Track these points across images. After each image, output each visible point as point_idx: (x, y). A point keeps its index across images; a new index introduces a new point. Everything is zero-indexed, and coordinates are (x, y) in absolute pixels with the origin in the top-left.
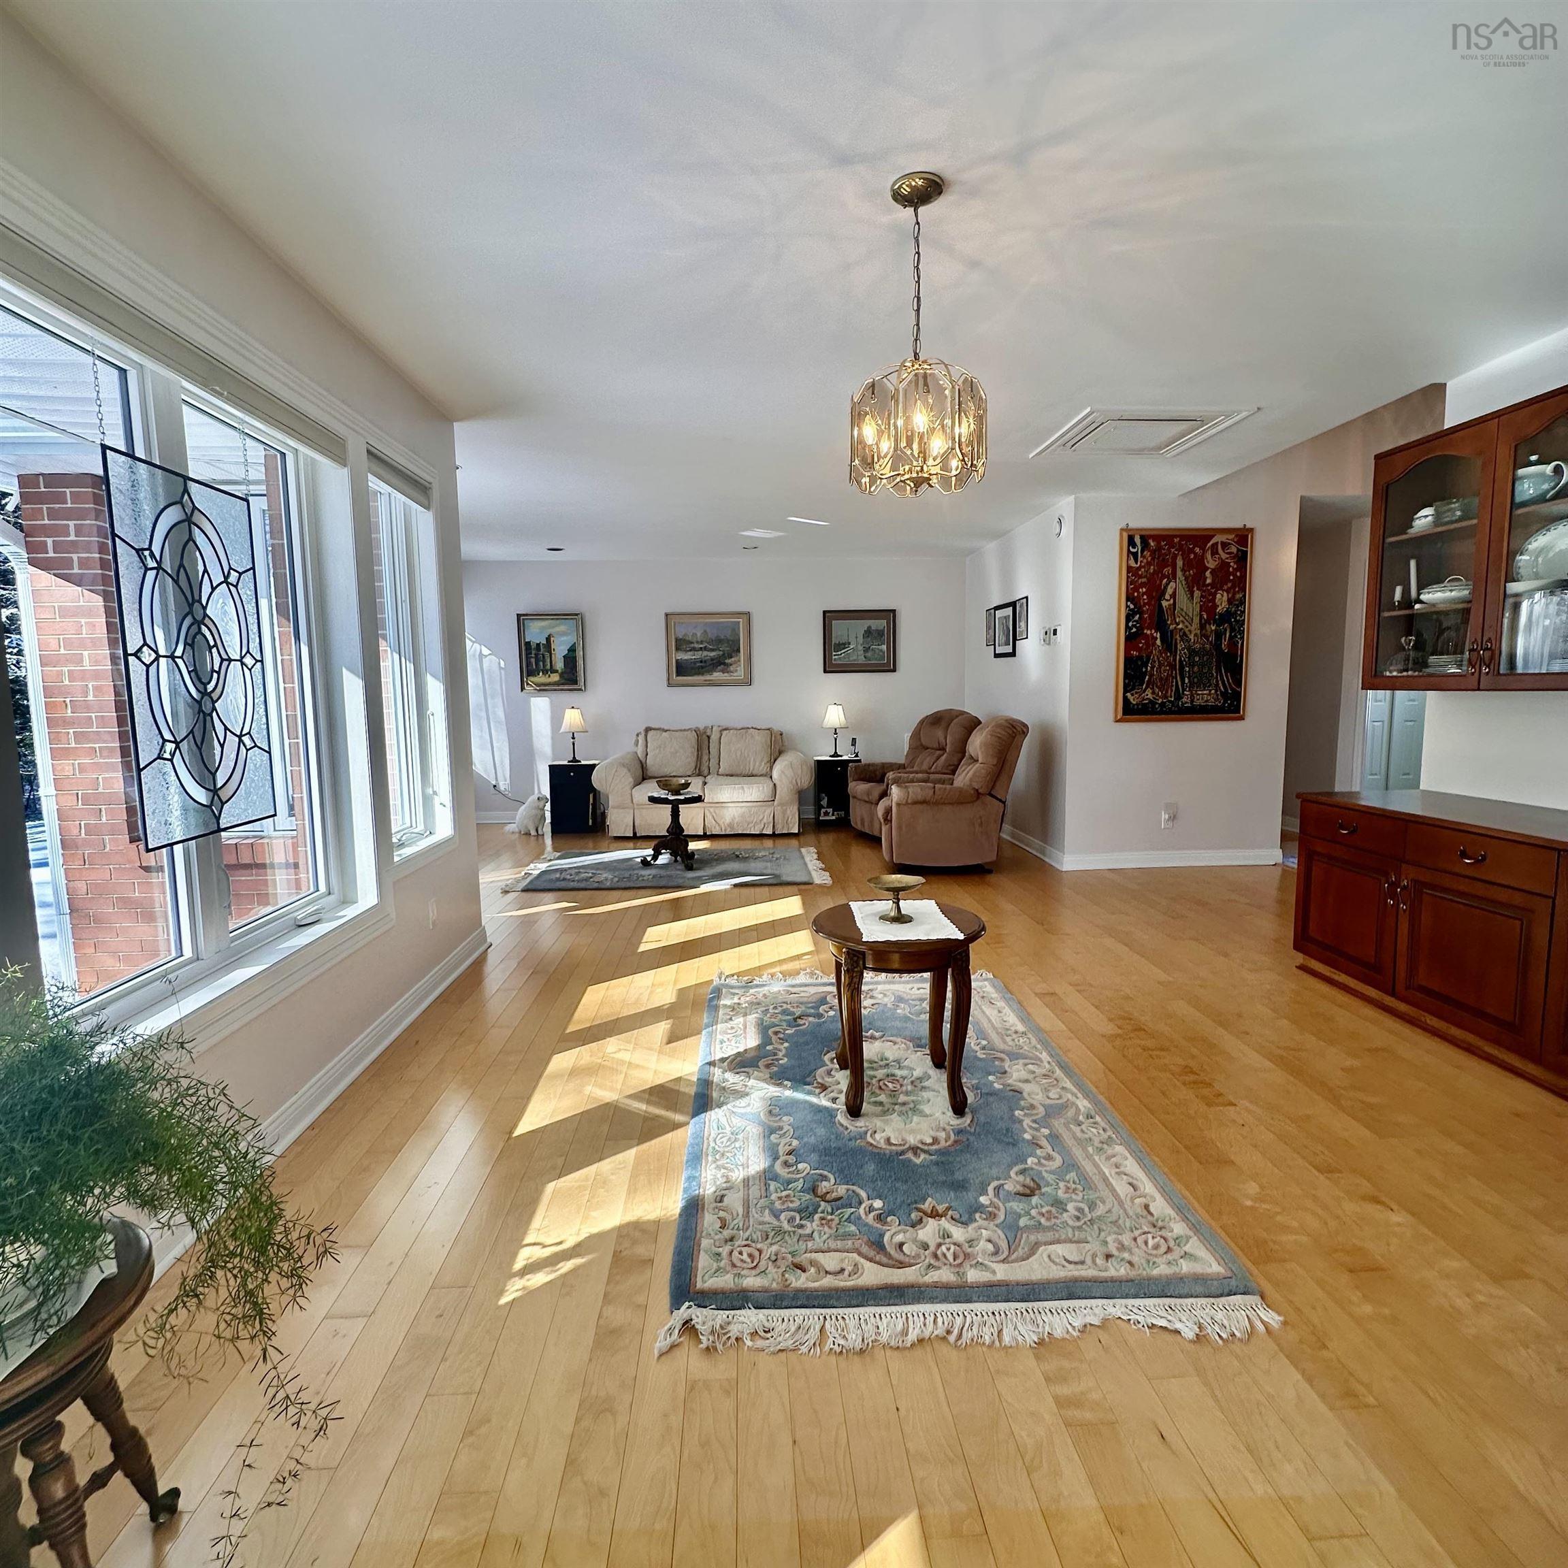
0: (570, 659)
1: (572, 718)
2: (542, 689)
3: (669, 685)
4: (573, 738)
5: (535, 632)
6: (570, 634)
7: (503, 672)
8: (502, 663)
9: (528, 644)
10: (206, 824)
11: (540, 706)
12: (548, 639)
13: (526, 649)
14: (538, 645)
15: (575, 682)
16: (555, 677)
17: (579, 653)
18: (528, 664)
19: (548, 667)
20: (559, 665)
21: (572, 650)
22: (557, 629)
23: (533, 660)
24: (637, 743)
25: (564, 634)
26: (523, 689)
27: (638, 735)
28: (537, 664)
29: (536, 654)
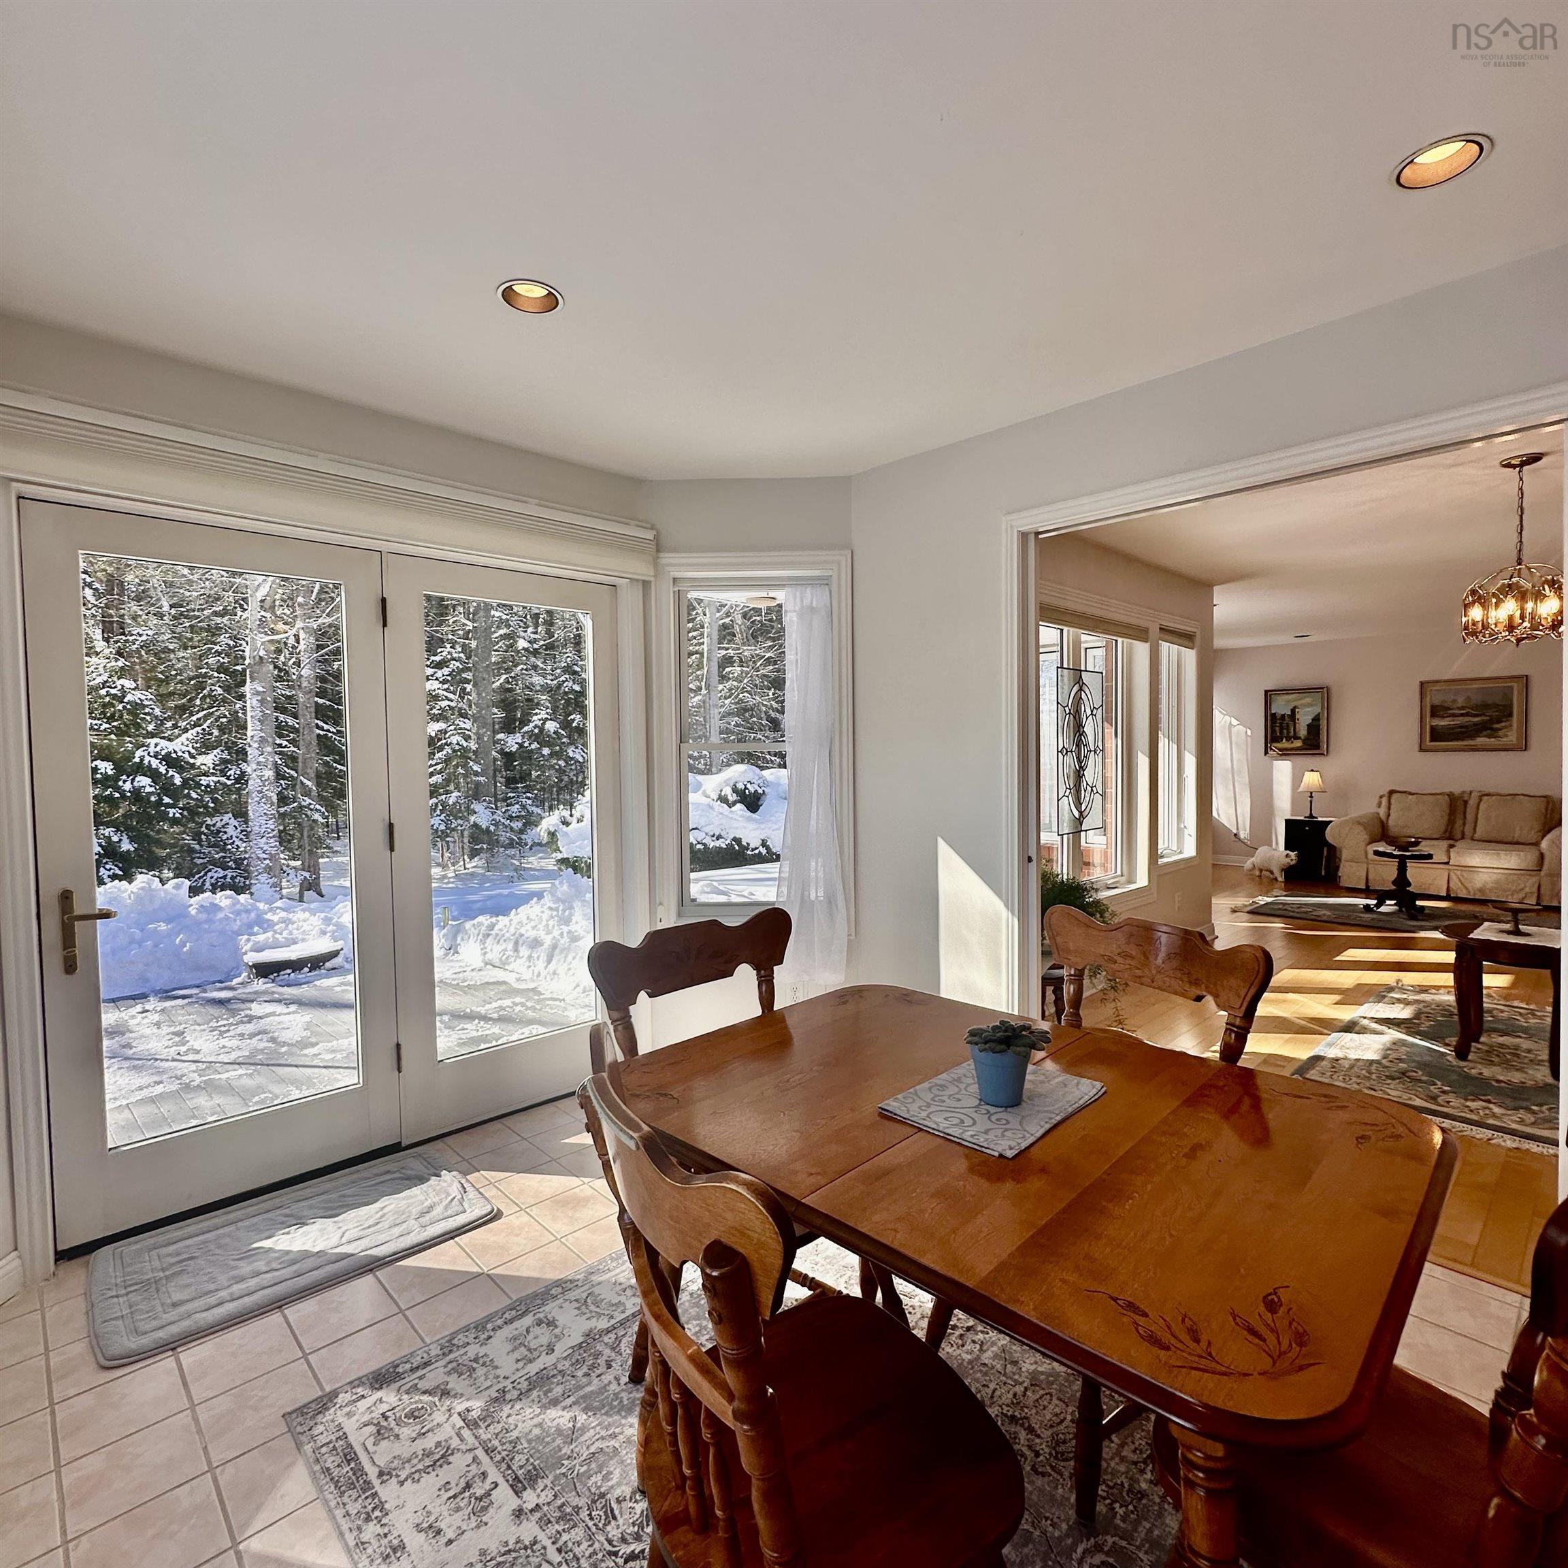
0: (1314, 727)
1: (1312, 779)
2: (1285, 754)
3: (1421, 750)
4: (1311, 797)
5: (1281, 707)
6: (1315, 705)
7: (1249, 739)
8: (1249, 732)
9: (1273, 715)
10: (1077, 827)
11: (1283, 769)
12: (1293, 711)
13: (1271, 720)
14: (1283, 716)
15: (1318, 747)
17: (1324, 723)
18: (1273, 731)
20: (1303, 732)
21: (1317, 719)
22: (1303, 701)
23: (1277, 729)
24: (1379, 805)
25: (1310, 705)
26: (1266, 753)
27: (1381, 797)
28: (1281, 732)
29: (1281, 724)
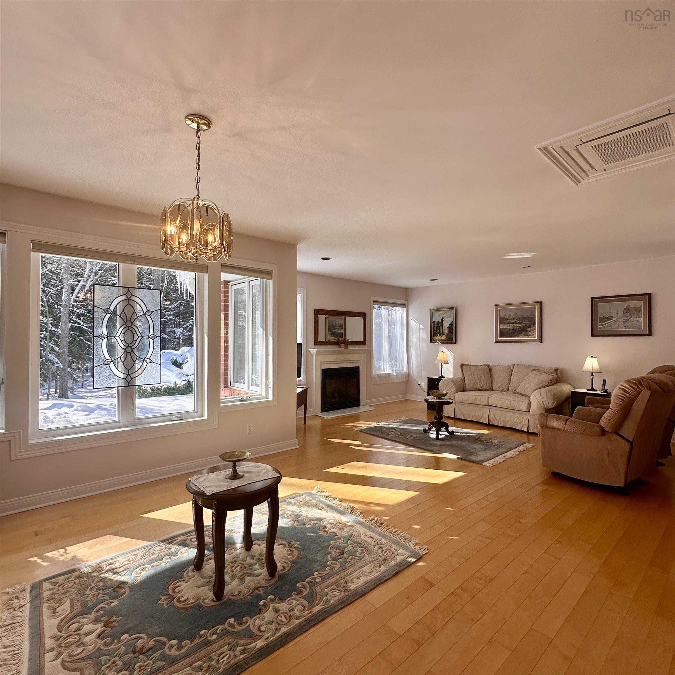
0: (450, 329)
1: (441, 356)
3: (496, 342)
4: (442, 366)
5: (437, 319)
6: (450, 317)
9: (434, 322)
12: (442, 320)
13: (433, 324)
14: (438, 322)
15: (452, 339)
16: (444, 337)
17: (454, 327)
18: (434, 331)
19: (441, 332)
20: (446, 332)
21: (451, 324)
22: (446, 315)
23: (436, 329)
25: (448, 317)
26: (431, 342)
28: (437, 331)
29: (437, 327)
